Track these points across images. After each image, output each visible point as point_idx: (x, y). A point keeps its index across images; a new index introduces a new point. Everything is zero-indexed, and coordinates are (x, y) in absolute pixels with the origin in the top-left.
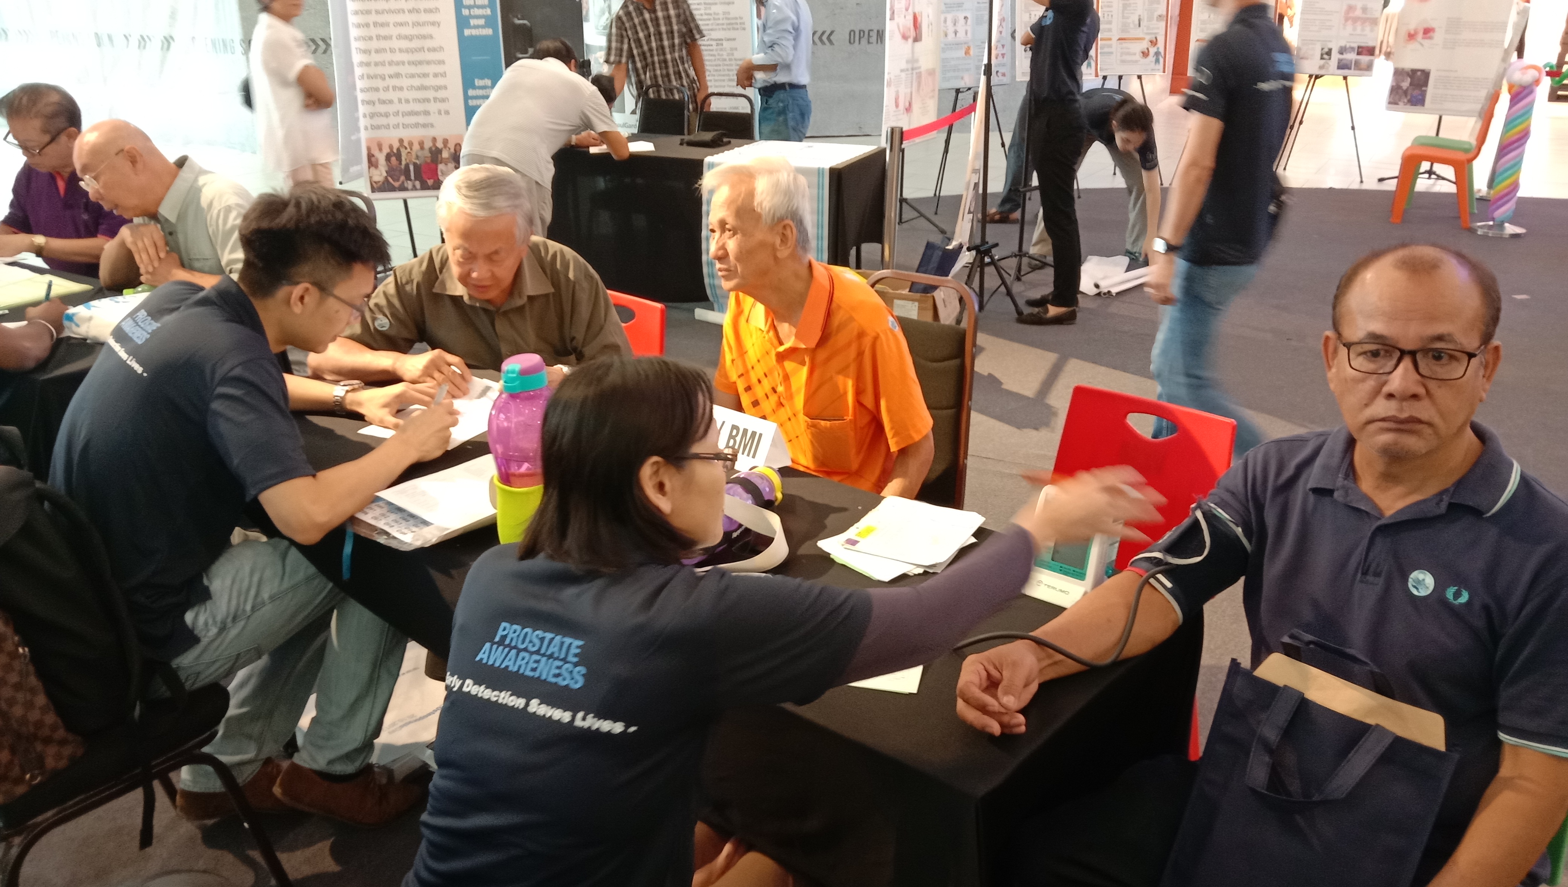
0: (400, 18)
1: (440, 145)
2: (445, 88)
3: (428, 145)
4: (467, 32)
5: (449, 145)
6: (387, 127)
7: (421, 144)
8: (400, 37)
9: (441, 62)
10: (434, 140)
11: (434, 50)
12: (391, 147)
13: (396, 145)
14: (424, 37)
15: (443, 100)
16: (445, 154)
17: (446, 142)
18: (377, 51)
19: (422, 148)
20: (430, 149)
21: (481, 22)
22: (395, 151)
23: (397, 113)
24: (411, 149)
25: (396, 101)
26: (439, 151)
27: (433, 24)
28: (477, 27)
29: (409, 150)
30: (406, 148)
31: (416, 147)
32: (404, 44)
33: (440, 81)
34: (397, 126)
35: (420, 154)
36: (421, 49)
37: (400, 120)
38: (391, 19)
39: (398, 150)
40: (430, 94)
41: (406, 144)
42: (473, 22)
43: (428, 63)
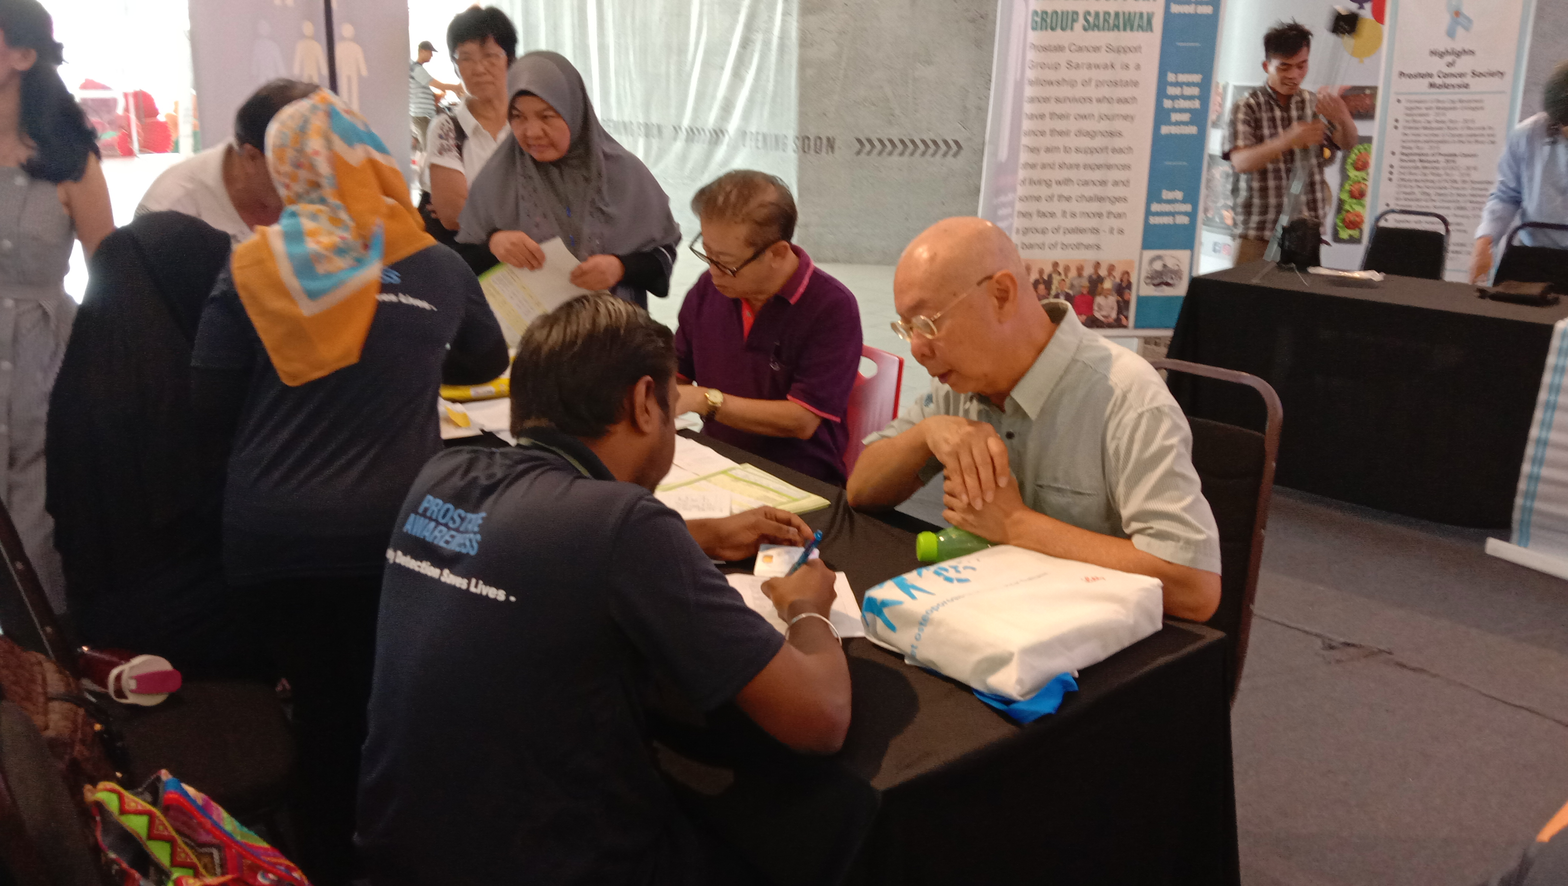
0: (1085, 109)
1: (1103, 272)
2: (1125, 200)
3: (1088, 271)
4: (1165, 130)
5: (1115, 274)
6: (1041, 246)
7: (1080, 270)
8: (1080, 133)
9: (1126, 167)
10: (1097, 265)
11: (1121, 151)
12: (1041, 272)
13: (1048, 269)
14: (1111, 134)
15: (1119, 216)
16: (1108, 285)
17: (1111, 268)
18: (1048, 150)
19: (1080, 275)
20: (1090, 277)
21: (1186, 117)
22: (1046, 277)
23: (1057, 230)
24: (1066, 275)
25: (1059, 214)
26: (1100, 280)
27: (1126, 117)
28: (1178, 123)
29: (1063, 277)
30: (1060, 274)
31: (1073, 273)
32: (1086, 142)
33: (1119, 191)
34: (1053, 246)
35: (1075, 283)
36: (1104, 150)
37: (1060, 238)
38: (1075, 109)
39: (1050, 276)
40: (1107, 207)
41: (1061, 269)
42: (1175, 117)
43: (1109, 167)
